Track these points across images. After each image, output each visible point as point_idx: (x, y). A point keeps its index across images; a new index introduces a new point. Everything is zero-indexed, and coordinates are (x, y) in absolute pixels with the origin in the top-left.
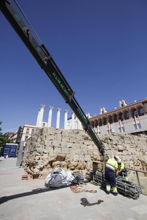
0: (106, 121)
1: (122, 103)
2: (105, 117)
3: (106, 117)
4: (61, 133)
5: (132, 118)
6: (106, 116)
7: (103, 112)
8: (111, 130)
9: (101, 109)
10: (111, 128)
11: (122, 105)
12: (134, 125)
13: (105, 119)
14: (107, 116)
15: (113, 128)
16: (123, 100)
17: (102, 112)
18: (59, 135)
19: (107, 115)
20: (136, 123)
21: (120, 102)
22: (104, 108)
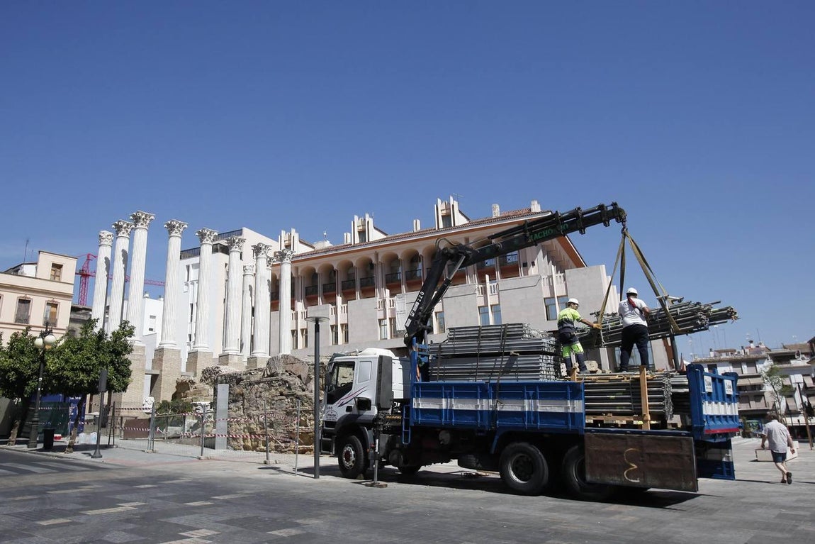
0: (372, 278)
1: (448, 208)
2: (371, 260)
3: (374, 261)
5: (475, 277)
7: (362, 235)
8: (392, 319)
9: (356, 217)
10: (393, 311)
11: (447, 218)
12: (479, 307)
14: (380, 258)
15: (401, 313)
16: (451, 198)
17: (359, 232)
20: (486, 300)
21: (441, 206)
22: (371, 216)
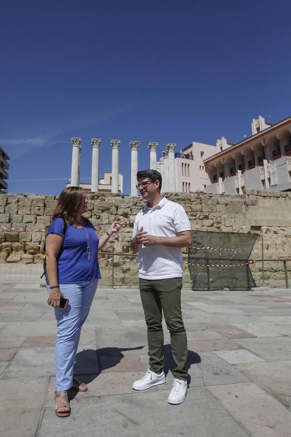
2: (261, 144)
3: (263, 145)
4: (18, 201)
6: (264, 140)
7: (258, 129)
8: (269, 179)
9: (254, 120)
10: (269, 173)
13: (262, 149)
14: (266, 141)
15: (273, 173)
18: (13, 204)
19: (267, 137)
22: (262, 117)
